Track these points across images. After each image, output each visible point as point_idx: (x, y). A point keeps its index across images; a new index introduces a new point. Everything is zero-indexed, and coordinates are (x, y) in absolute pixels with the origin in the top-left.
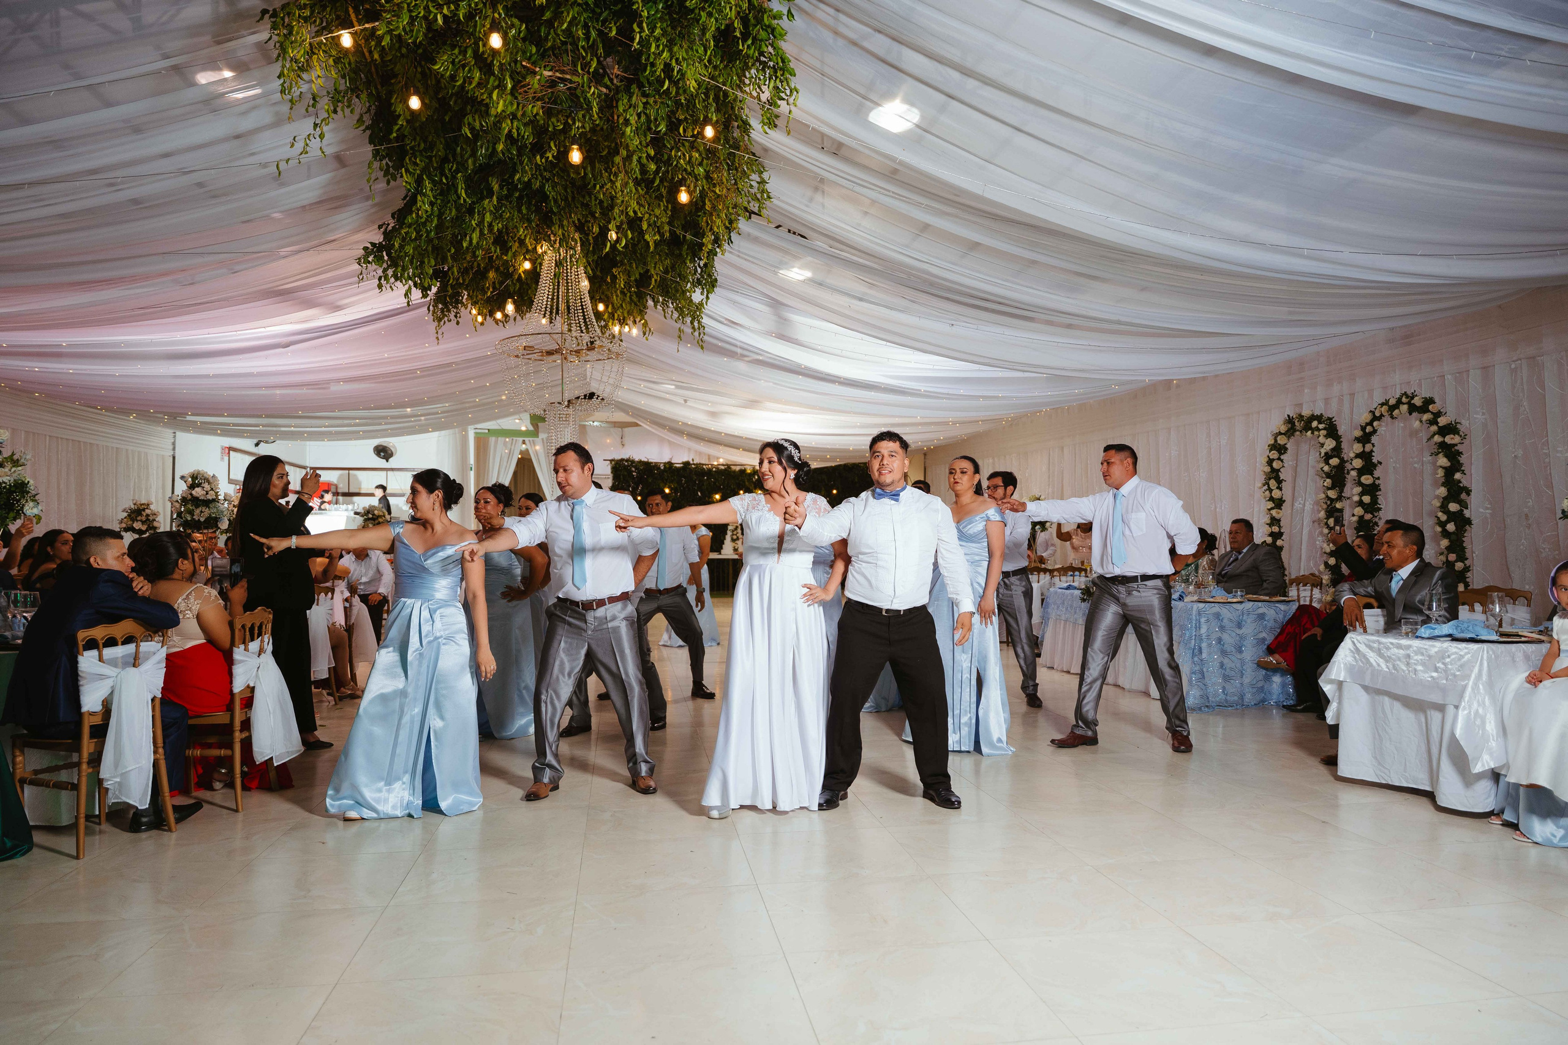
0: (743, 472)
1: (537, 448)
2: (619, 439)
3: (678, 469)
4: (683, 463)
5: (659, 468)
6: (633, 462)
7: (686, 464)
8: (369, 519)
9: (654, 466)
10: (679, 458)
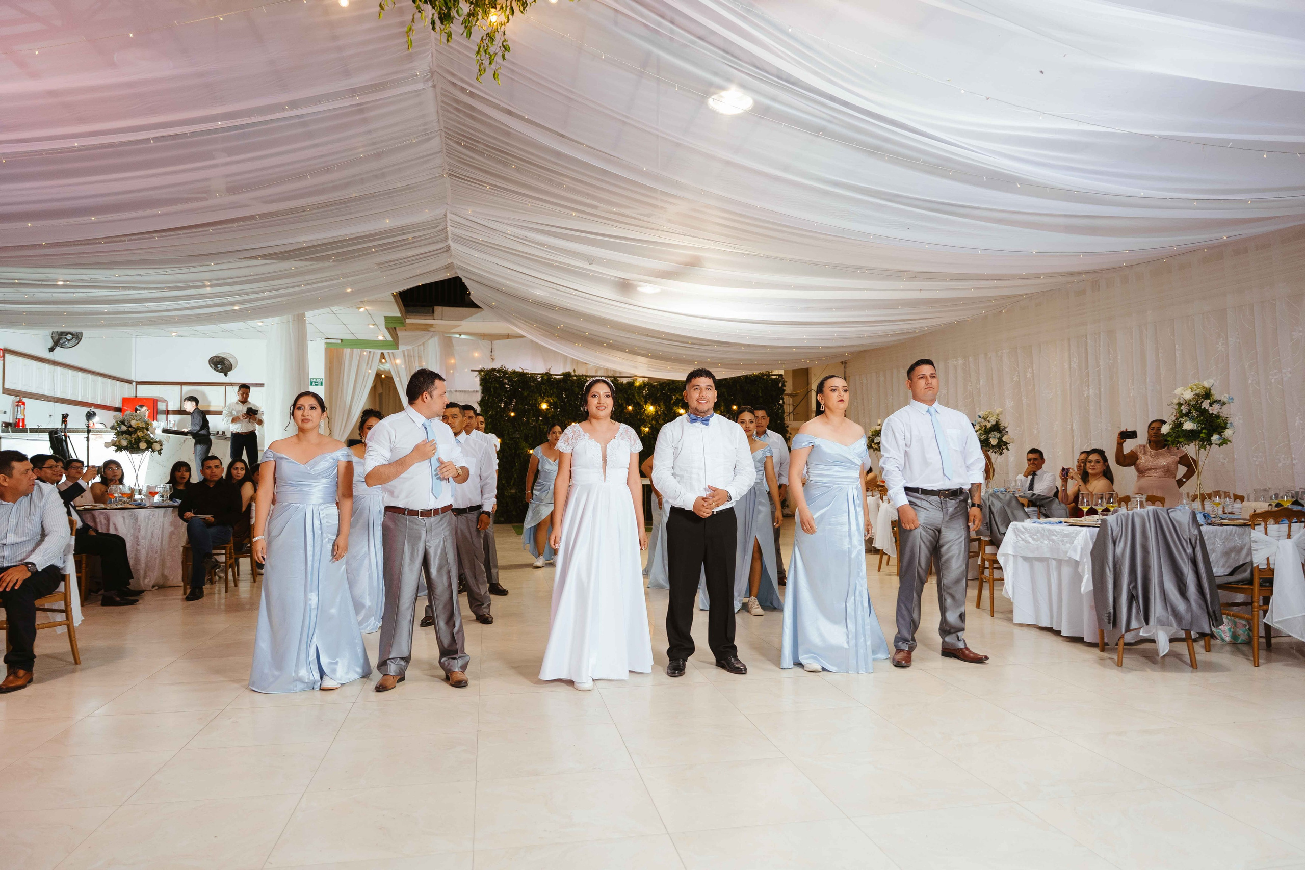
0: (631, 384)
1: (398, 361)
2: (489, 353)
3: (558, 382)
4: (563, 374)
5: (536, 379)
6: (505, 372)
7: (567, 375)
8: (123, 433)
9: (530, 378)
10: (558, 370)
